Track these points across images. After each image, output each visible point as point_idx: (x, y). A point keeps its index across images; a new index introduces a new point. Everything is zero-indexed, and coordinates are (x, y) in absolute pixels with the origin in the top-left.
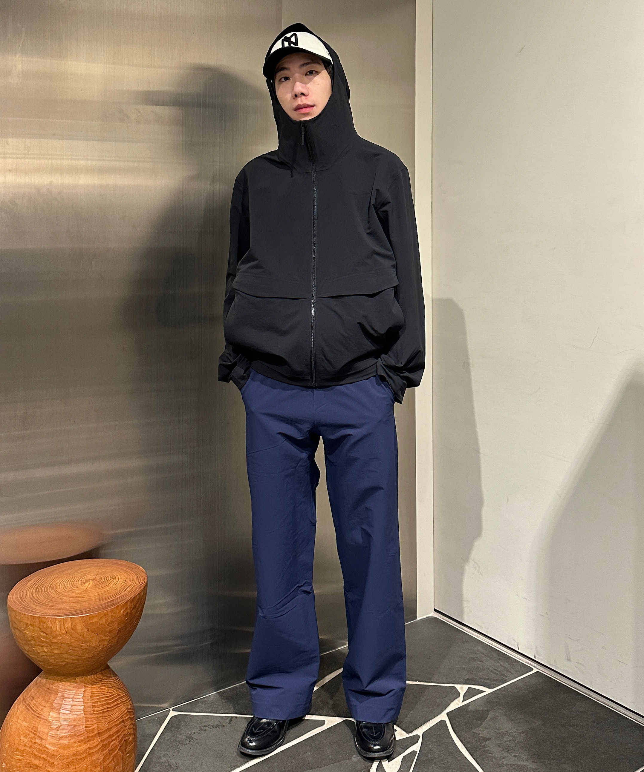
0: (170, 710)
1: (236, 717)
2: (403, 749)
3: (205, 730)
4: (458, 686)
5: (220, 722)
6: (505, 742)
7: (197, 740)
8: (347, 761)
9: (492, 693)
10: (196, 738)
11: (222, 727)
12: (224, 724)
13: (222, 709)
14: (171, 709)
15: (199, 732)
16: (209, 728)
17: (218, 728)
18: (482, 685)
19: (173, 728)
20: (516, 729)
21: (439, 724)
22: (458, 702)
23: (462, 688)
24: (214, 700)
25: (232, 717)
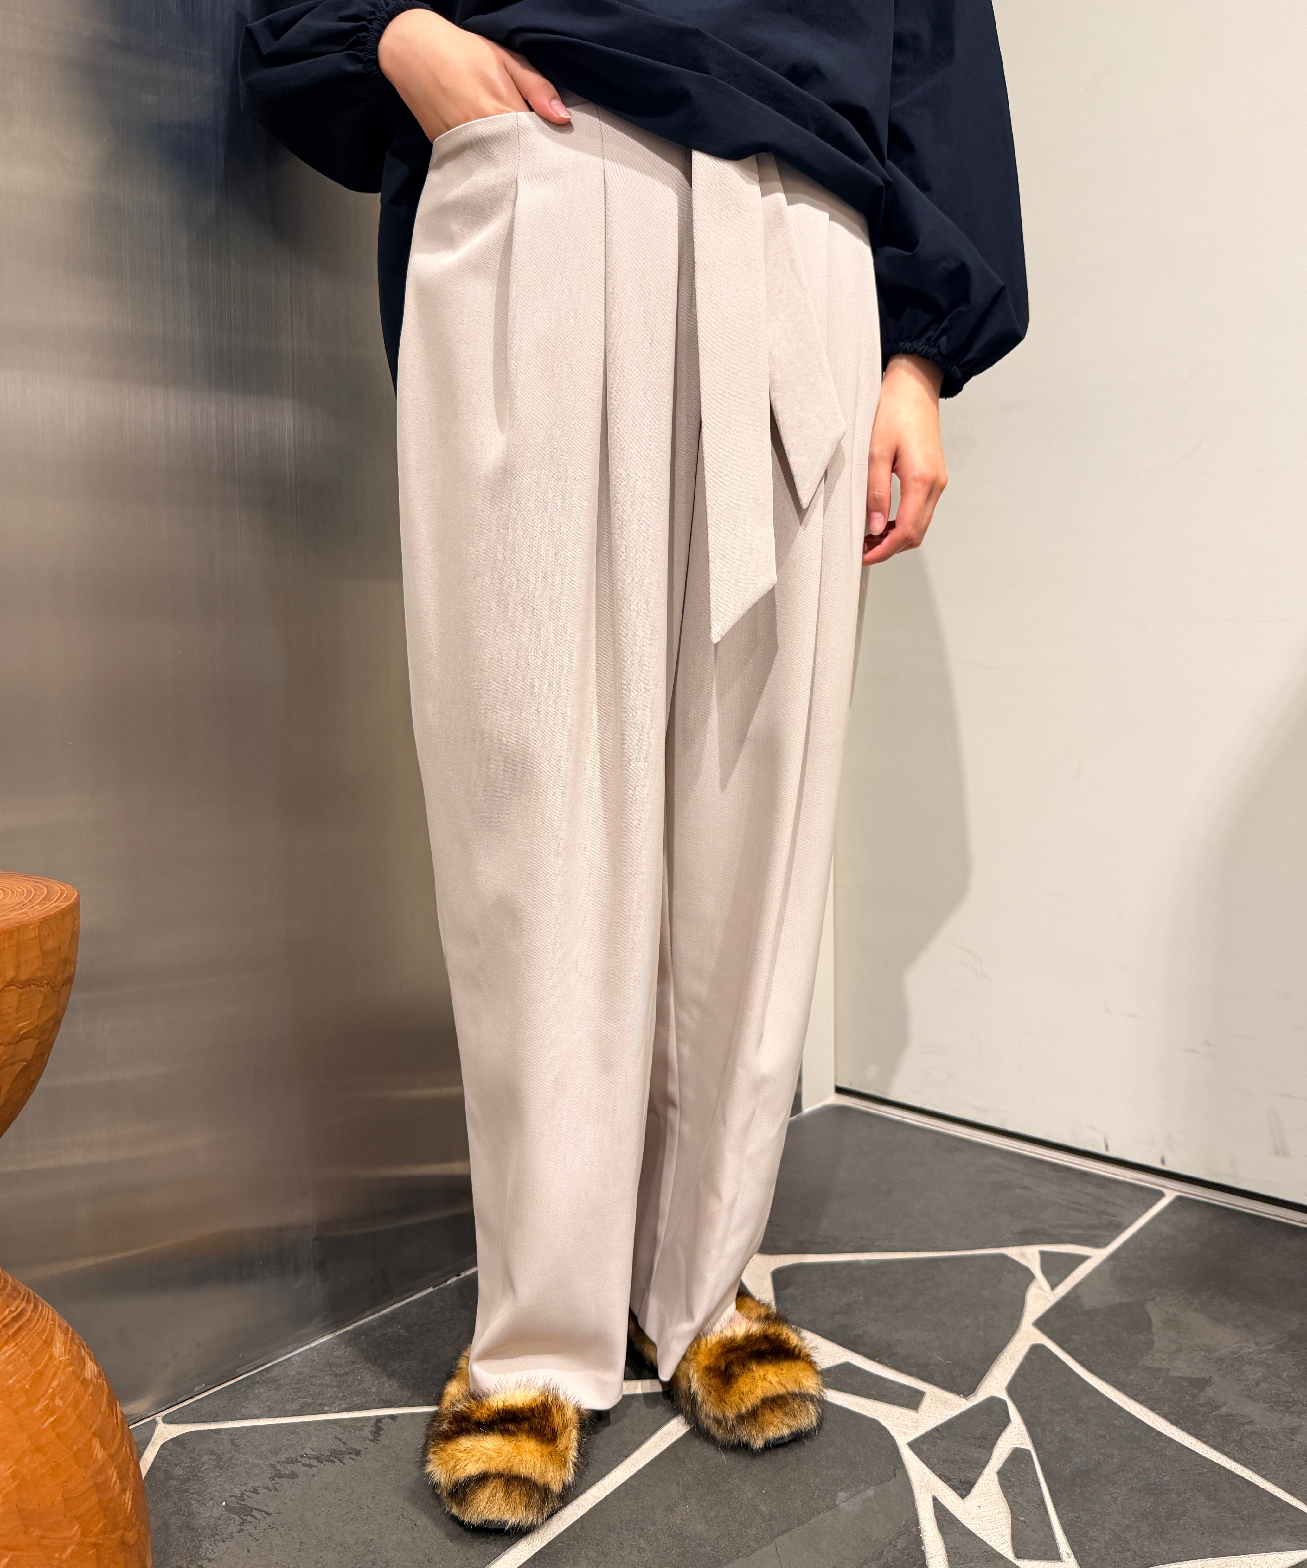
0: (154, 1423)
1: (393, 1417)
2: (980, 1446)
3: (293, 1476)
4: (1013, 1252)
5: (340, 1440)
6: (1257, 1384)
7: (268, 1514)
8: (828, 1514)
9: (1113, 1257)
10: (265, 1509)
11: (354, 1457)
12: (358, 1448)
13: (340, 1395)
14: (159, 1418)
15: (270, 1484)
16: (304, 1465)
17: (338, 1463)
18: (1071, 1243)
19: (174, 1482)
20: (1257, 1344)
21: (1033, 1357)
22: (1039, 1291)
23: (1023, 1255)
24: (306, 1370)
25: (379, 1419)
